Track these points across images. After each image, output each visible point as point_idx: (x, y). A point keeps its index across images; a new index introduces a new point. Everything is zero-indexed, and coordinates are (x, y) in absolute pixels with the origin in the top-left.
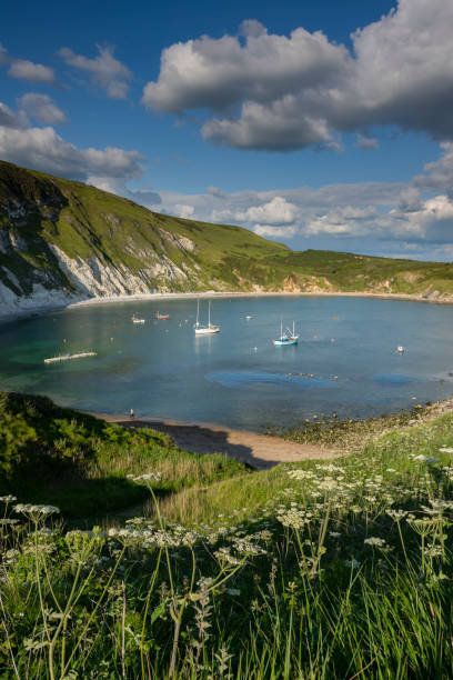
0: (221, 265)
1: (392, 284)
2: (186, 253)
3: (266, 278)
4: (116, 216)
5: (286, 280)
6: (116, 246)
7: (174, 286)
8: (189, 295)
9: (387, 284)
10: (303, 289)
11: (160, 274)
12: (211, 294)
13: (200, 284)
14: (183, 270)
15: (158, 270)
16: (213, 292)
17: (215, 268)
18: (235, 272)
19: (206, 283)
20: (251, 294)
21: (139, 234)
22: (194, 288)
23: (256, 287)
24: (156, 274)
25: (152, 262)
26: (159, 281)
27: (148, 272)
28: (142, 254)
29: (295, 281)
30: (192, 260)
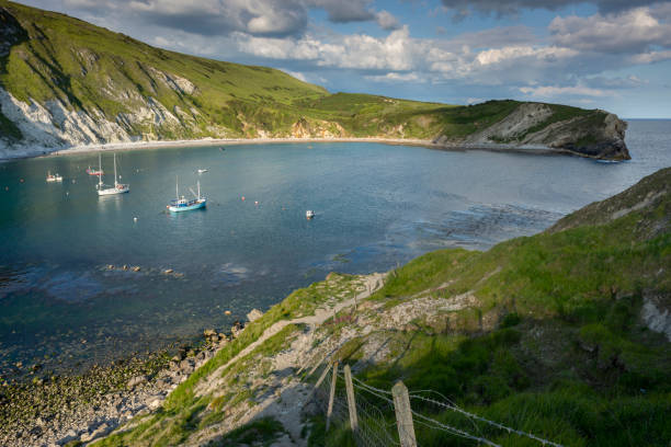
0: (225, 109)
1: (405, 128)
2: (182, 94)
3: (274, 123)
4: (92, 52)
5: (294, 125)
6: (88, 88)
7: (162, 133)
8: (181, 143)
9: (400, 128)
10: (313, 135)
11: (145, 118)
12: (208, 141)
13: (196, 129)
14: (176, 115)
15: (143, 114)
16: (210, 139)
17: (218, 112)
18: (240, 115)
19: (203, 129)
20: (255, 140)
21: (121, 75)
22: (188, 134)
23: (261, 133)
24: (141, 119)
25: (136, 105)
26: (144, 128)
27: (131, 117)
28: (122, 97)
29: (304, 126)
30: (189, 103)
